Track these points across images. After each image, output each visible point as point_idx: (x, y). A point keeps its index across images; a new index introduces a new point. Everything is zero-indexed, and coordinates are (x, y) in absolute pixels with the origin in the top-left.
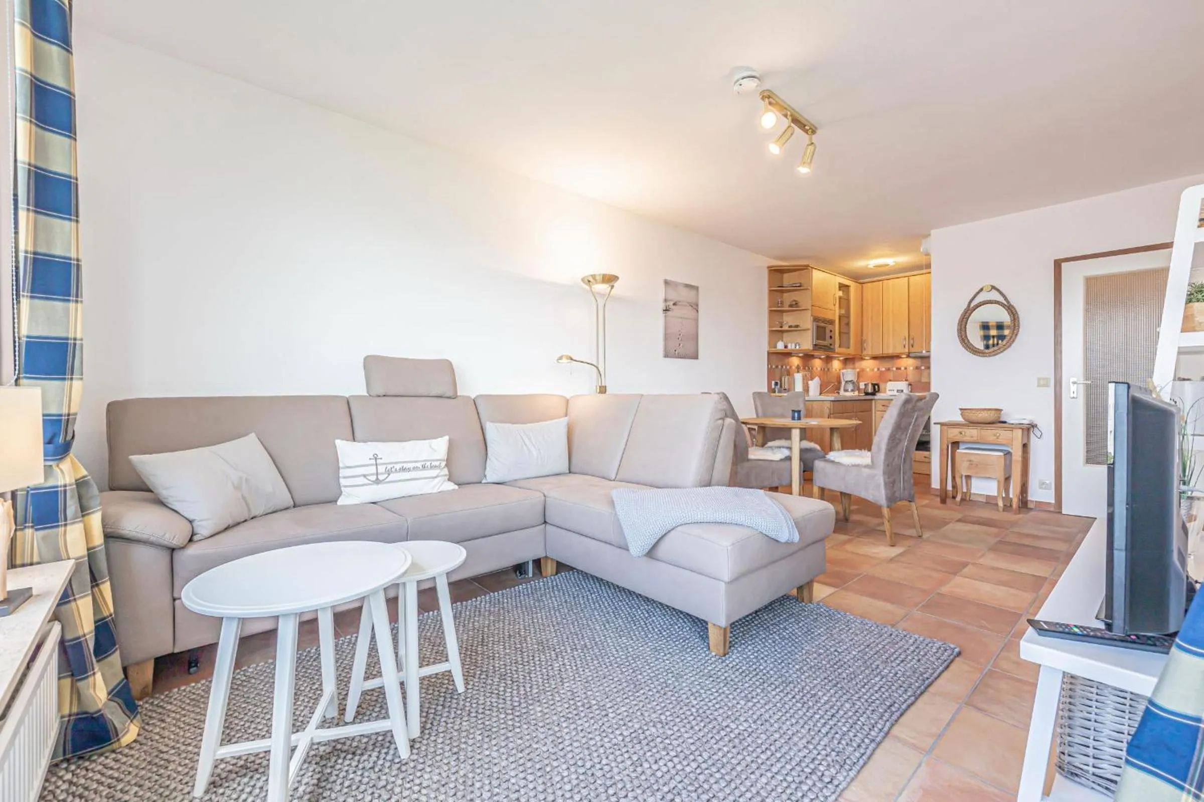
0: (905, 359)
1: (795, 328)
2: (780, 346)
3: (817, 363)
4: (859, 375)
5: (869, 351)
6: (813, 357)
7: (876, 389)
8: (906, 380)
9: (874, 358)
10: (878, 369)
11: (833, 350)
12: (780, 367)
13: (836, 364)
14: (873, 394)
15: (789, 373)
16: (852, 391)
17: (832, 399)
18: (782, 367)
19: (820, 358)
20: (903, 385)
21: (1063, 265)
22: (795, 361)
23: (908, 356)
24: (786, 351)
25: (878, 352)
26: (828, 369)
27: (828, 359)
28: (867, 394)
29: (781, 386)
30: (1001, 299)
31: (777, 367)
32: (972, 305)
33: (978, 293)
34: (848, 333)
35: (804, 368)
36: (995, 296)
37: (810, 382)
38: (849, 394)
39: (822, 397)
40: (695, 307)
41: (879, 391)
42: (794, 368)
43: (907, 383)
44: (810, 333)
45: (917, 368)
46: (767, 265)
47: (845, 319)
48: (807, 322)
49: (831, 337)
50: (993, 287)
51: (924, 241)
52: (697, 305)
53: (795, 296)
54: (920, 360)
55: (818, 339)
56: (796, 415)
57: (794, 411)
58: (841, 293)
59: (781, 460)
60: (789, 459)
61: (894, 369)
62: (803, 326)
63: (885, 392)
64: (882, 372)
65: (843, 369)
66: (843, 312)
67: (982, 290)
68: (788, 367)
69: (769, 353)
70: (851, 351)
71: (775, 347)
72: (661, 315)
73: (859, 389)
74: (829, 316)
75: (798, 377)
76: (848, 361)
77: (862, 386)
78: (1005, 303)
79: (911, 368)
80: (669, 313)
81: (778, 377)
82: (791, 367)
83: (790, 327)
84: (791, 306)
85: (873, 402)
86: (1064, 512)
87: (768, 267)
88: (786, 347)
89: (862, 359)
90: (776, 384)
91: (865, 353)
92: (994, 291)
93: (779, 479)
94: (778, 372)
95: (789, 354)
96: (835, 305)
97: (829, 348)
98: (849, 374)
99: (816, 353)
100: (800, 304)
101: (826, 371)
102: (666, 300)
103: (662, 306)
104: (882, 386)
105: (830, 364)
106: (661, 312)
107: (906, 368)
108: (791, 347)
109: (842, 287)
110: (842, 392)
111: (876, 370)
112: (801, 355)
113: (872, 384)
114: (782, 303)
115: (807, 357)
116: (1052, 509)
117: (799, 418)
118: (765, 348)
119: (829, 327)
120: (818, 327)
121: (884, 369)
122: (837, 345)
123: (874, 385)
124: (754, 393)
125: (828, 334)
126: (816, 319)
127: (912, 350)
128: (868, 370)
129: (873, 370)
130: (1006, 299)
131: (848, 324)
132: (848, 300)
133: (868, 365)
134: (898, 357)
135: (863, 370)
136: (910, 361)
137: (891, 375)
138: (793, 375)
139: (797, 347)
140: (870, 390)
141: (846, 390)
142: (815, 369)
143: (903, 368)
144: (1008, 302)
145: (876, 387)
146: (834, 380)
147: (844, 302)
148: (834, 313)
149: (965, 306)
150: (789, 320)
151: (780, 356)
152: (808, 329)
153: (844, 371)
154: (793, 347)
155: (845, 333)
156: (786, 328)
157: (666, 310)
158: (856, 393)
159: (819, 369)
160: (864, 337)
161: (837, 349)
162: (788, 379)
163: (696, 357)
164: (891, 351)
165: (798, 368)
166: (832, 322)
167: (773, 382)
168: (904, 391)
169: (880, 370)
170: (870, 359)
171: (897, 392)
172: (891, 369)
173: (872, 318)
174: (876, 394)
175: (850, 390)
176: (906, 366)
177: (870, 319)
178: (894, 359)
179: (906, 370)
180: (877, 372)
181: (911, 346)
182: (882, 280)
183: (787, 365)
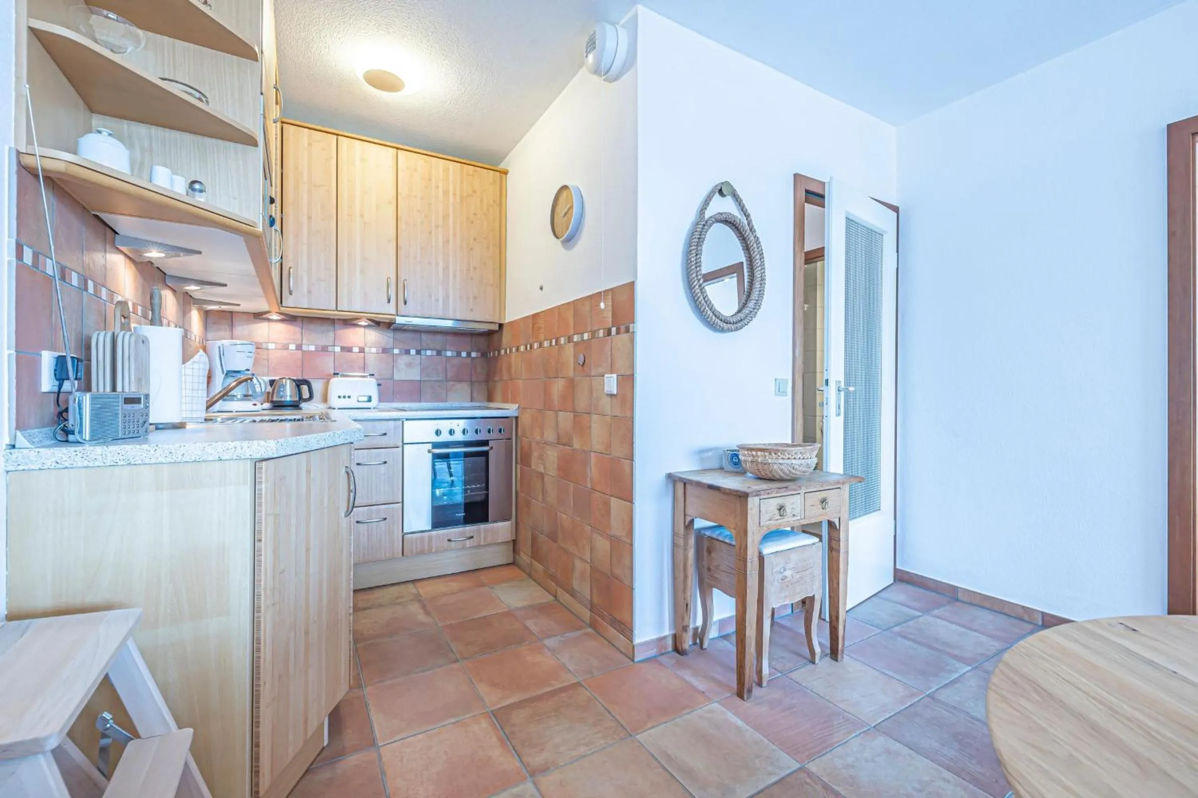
0: (364, 331)
5: (302, 299)
6: (163, 279)
7: (304, 392)
8: (371, 375)
9: (290, 319)
10: (299, 347)
13: (195, 322)
14: (295, 405)
16: (246, 397)
20: (369, 387)
22: (123, 276)
23: (371, 323)
27: (186, 301)
28: (280, 404)
38: (239, 406)
41: (309, 398)
43: (373, 381)
45: (385, 351)
54: (392, 333)
61: (337, 349)
63: (325, 401)
64: (308, 354)
77: (265, 386)
79: (374, 350)
89: (258, 317)
91: (290, 301)
98: (241, 354)
104: (318, 386)
107: (362, 350)
111: (292, 347)
112: (152, 254)
113: (293, 381)
121: (312, 348)
123: (299, 384)
127: (403, 311)
128: (271, 346)
129: (286, 347)
133: (274, 333)
134: (345, 322)
135: (262, 346)
136: (374, 335)
137: (332, 362)
140: (288, 393)
143: (356, 350)
145: (305, 388)
153: (224, 343)
160: (288, 263)
164: (355, 306)
168: (373, 399)
169: (305, 348)
170: (281, 321)
171: (358, 401)
172: (330, 349)
173: (310, 218)
174: (303, 405)
175: (239, 397)
176: (362, 345)
177: (305, 218)
178: (337, 326)
179: (362, 354)
180: (300, 352)
181: (403, 302)
182: (338, 135)
183: (99, 281)
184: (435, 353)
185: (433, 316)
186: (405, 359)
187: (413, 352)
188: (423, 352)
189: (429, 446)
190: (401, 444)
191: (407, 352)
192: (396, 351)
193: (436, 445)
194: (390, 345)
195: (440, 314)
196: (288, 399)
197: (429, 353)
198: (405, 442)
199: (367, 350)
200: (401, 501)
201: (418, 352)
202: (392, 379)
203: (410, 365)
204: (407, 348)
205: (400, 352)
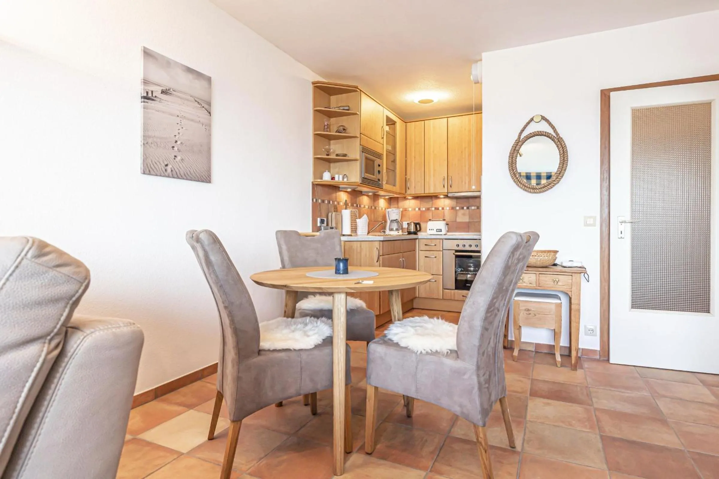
0: (442, 200)
1: (343, 159)
2: (327, 177)
3: (365, 200)
4: (402, 216)
5: (412, 191)
6: (361, 193)
7: (418, 227)
8: (444, 220)
9: (416, 198)
10: (419, 209)
11: (380, 187)
12: (326, 202)
13: (382, 203)
14: (415, 233)
15: (336, 209)
16: (397, 230)
17: (382, 238)
18: (329, 202)
19: (368, 196)
20: (441, 225)
21: (612, 94)
22: (343, 197)
23: (447, 196)
24: (332, 183)
25: (420, 191)
26: (375, 208)
27: (375, 197)
28: (410, 233)
29: (327, 225)
30: (551, 131)
31: (323, 201)
32: (522, 137)
33: (528, 123)
34: (394, 171)
35: (352, 205)
36: (544, 127)
37: (358, 220)
38: (394, 233)
39: (371, 237)
40: (206, 106)
41: (420, 230)
42: (341, 204)
43: (444, 222)
44: (358, 163)
45: (453, 208)
46: (312, 81)
47: (392, 153)
48: (355, 152)
49: (379, 172)
50: (543, 118)
51: (474, 66)
52: (209, 104)
53: (344, 121)
54: (455, 200)
55: (367, 171)
56: (341, 265)
57: (338, 260)
58: (387, 128)
59: (317, 347)
60: (329, 341)
61: (433, 209)
62: (351, 156)
63: (426, 231)
64: (422, 212)
65: (390, 208)
66: (390, 148)
67: (532, 120)
68: (336, 203)
69: (315, 185)
70: (397, 189)
71: (321, 178)
72: (138, 105)
73: (402, 229)
74: (378, 150)
75: (346, 214)
76: (392, 201)
77: (405, 225)
78: (554, 135)
79: (448, 208)
80: (150, 103)
81: (324, 214)
82: (338, 203)
83: (337, 155)
84: (338, 131)
85: (417, 241)
86: (611, 361)
87: (313, 83)
88: (333, 178)
89: (405, 198)
90: (322, 221)
91: (409, 192)
92: (543, 122)
93: (312, 380)
94: (324, 207)
95: (335, 188)
96: (383, 138)
97: (377, 184)
98: (394, 214)
99: (364, 189)
100: (348, 131)
101: (373, 209)
102: (146, 82)
103: (139, 90)
104: (423, 225)
105: (377, 202)
106: (140, 100)
107: (443, 209)
108: (339, 178)
109: (390, 122)
110: (388, 232)
111: (417, 209)
112: (349, 190)
113: (414, 223)
114: (329, 126)
115: (355, 193)
116: (598, 357)
117: (346, 272)
118: (309, 178)
119: (377, 162)
120: (367, 158)
121: (424, 209)
122: (384, 183)
123: (416, 224)
124: (277, 232)
125: (377, 169)
126: (365, 150)
127: (450, 190)
128: (410, 209)
129: (415, 209)
130: (555, 131)
131: (394, 161)
132: (394, 137)
133: (410, 204)
134: (435, 197)
135: (405, 210)
136: (447, 202)
137: (430, 215)
138: (341, 212)
139: (345, 180)
140: (412, 229)
141: (391, 230)
142: (362, 206)
143: (440, 209)
144: (557, 134)
145: (418, 226)
146: (380, 219)
147: (392, 137)
148: (383, 147)
149: (516, 137)
150: (336, 148)
151: (326, 189)
152: (356, 160)
153: (389, 210)
154: (341, 179)
155: (392, 170)
156: (333, 156)
157: (146, 98)
158: (400, 232)
159: (367, 207)
160: (408, 177)
161: (385, 186)
162: (336, 215)
163: (206, 178)
164: (431, 190)
165: (346, 204)
166: (380, 156)
167: (319, 220)
168: (442, 230)
169: (421, 209)
170: (412, 199)
171: (437, 231)
172: (430, 209)
173: (415, 157)
174: (418, 233)
175: (394, 229)
176: (443, 207)
177: (413, 158)
178: (433, 199)
179: (443, 210)
180: (420, 211)
181: (450, 186)
182: (424, 120)
183: (334, 200)
184: (476, 208)
185: (463, 191)
186: (462, 211)
187: (465, 208)
188: (470, 208)
189: (454, 251)
190: (442, 250)
191: (463, 208)
192: (458, 208)
193: (457, 251)
194: (455, 206)
195: (467, 189)
196: (412, 230)
197: (473, 208)
198: (444, 249)
199: (445, 208)
200: (442, 274)
201: (468, 208)
202: (456, 221)
203: (464, 214)
204: (463, 206)
205: (459, 208)
